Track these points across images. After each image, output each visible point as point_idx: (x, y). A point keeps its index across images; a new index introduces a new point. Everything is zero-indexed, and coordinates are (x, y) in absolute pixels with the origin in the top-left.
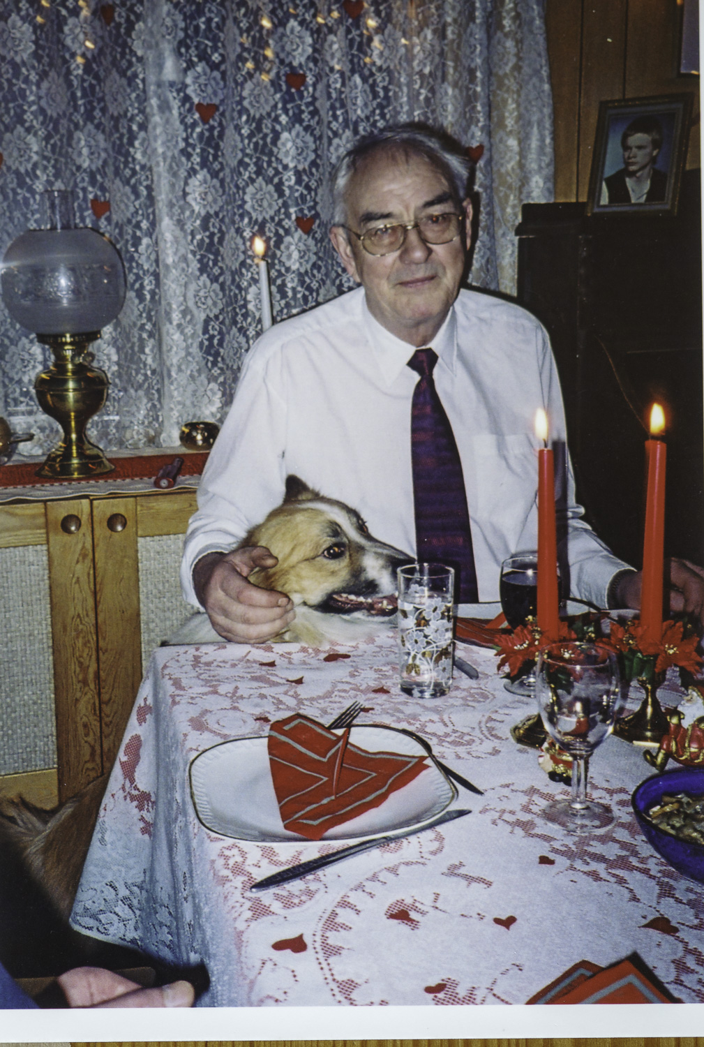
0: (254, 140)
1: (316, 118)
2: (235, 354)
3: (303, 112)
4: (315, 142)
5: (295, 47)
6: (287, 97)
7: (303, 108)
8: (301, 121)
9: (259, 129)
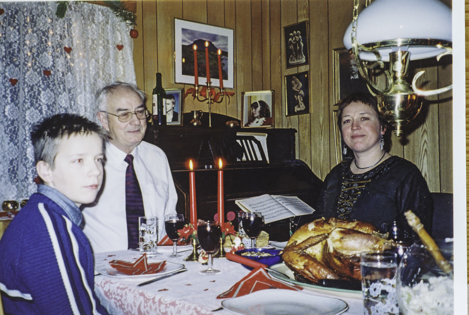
0: (30, 93)
1: (55, 87)
2: (22, 174)
3: (50, 84)
4: (54, 95)
5: (46, 61)
6: (44, 79)
7: (50, 83)
8: (49, 87)
9: (32, 89)
